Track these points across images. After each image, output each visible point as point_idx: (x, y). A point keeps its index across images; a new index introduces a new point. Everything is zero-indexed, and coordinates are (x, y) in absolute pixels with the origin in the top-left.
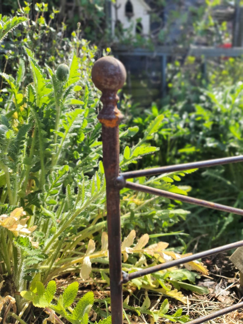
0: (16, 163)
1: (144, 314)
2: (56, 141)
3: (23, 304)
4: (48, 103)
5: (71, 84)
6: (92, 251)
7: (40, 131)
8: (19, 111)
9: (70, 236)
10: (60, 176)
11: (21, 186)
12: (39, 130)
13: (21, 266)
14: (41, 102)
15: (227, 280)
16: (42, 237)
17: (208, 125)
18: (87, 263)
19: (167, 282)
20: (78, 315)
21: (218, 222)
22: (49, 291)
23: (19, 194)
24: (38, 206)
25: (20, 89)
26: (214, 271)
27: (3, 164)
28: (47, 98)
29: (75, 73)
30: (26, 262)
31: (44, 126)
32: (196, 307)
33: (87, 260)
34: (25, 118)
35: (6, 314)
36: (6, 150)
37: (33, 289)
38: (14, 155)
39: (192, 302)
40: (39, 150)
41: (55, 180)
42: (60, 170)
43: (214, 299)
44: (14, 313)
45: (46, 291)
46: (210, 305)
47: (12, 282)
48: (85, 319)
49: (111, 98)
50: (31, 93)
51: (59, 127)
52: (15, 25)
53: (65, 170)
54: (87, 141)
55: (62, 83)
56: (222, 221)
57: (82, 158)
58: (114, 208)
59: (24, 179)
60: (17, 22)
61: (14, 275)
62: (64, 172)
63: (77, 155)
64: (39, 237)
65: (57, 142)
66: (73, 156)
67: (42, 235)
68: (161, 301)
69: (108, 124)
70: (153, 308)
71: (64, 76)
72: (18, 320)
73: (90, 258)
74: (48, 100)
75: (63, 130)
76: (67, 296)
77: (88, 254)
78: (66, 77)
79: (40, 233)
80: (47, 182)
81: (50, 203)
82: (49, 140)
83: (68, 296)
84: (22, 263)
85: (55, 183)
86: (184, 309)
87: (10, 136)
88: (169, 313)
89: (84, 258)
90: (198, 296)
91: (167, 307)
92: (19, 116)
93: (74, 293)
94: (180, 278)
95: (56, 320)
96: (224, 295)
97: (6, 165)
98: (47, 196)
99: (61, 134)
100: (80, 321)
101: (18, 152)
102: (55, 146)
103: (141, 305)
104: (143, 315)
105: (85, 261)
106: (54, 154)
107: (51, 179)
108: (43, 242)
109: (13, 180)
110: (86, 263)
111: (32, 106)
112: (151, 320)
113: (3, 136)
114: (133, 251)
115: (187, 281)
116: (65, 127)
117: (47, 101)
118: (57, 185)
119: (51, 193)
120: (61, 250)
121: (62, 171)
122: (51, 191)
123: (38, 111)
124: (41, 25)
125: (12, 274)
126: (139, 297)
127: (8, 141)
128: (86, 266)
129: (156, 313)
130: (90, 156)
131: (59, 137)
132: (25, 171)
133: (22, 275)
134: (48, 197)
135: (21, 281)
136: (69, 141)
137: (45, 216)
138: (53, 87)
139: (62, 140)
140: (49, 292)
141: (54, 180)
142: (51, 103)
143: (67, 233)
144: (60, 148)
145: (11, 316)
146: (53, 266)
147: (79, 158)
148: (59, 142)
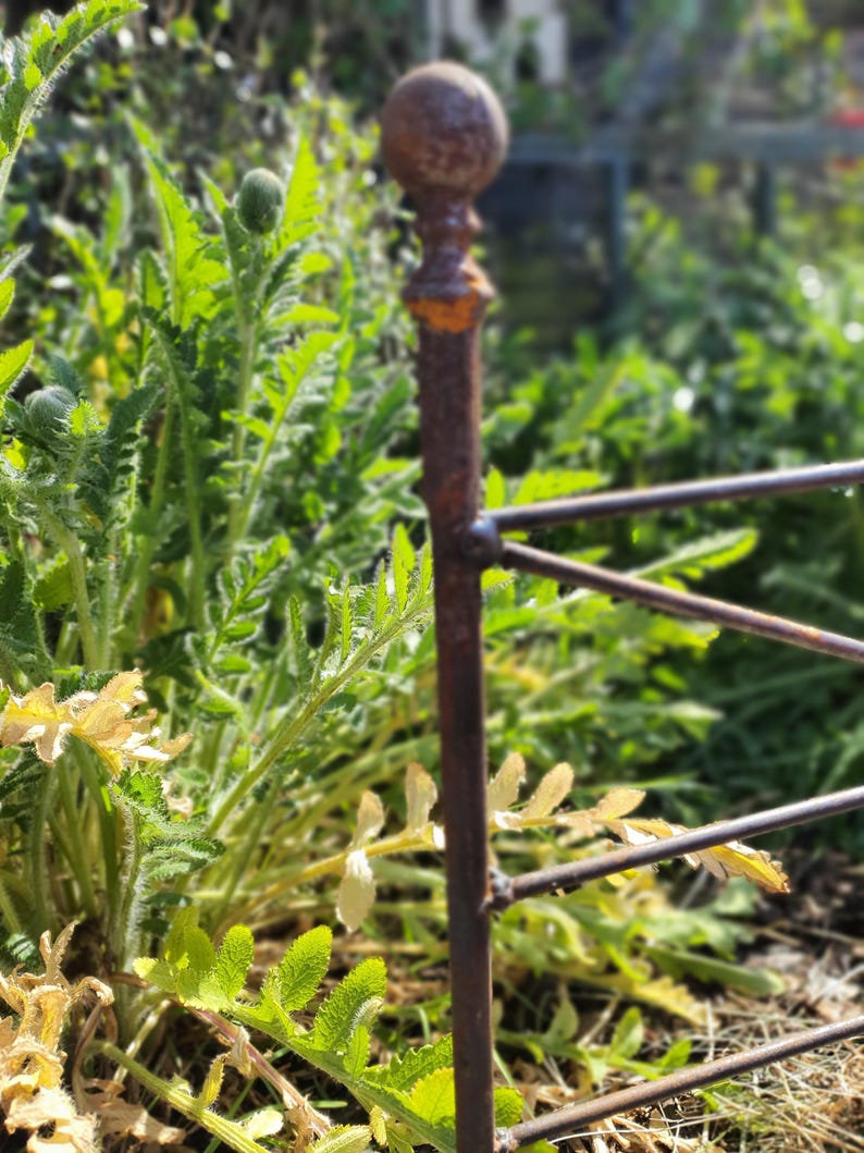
0: (107, 524)
1: (557, 1059)
2: (241, 452)
3: (140, 1016)
4: (210, 315)
5: (292, 243)
6: (373, 831)
7: (187, 414)
8: (110, 351)
9: (298, 783)
10: (259, 575)
11: (122, 613)
12: (181, 410)
13: (134, 877)
14: (186, 309)
15: (848, 948)
16: (199, 785)
17: (781, 404)
18: (360, 872)
19: (635, 953)
20: (330, 1034)
21: (818, 748)
22: (230, 958)
23: (117, 638)
24: (186, 680)
25: (115, 273)
26: (802, 916)
27: (62, 526)
28: (208, 297)
29: (306, 206)
30: (152, 866)
31: (199, 397)
32: (739, 1036)
33: (359, 863)
34: (132, 373)
35: (81, 1045)
36: (72, 476)
37: (175, 958)
38: (97, 495)
39: (725, 1021)
40: (184, 483)
41: (244, 587)
42: (259, 553)
43: (802, 1011)
44: (111, 1041)
45: (219, 961)
46: (788, 1031)
47: (101, 940)
48: (357, 1046)
49: (452, 222)
50: (151, 281)
51: (250, 402)
52: (96, 27)
53: (279, 553)
54: (349, 456)
55: (259, 240)
56: (833, 745)
57: (333, 518)
58: (462, 633)
59: (134, 589)
60: (104, 17)
61: (106, 919)
62: (274, 558)
63: (316, 508)
64: (188, 785)
65: (245, 458)
66: (300, 510)
67: (199, 777)
68: (616, 1017)
69: (440, 321)
70: (586, 1039)
71: (266, 211)
72: (125, 1066)
73: (369, 855)
74: (213, 304)
75: (264, 413)
76: (293, 975)
77: (359, 844)
78: (272, 217)
79: (194, 772)
80: (215, 594)
81: (226, 668)
82: (218, 447)
83: (296, 974)
84: (137, 869)
85: (244, 600)
86: (696, 1043)
87: (83, 426)
88: (645, 1055)
89: (346, 857)
90: (744, 1001)
91: (638, 1034)
92: (111, 372)
93: (318, 964)
94: (683, 938)
95: (252, 1065)
96: (841, 998)
97: (72, 529)
98: (216, 645)
99: (260, 427)
100: (340, 1053)
101: (113, 485)
102: (238, 469)
103: (545, 1027)
104: (552, 1059)
105: (351, 866)
106: (237, 501)
107: (229, 584)
108: (206, 803)
109: (96, 584)
110: (356, 872)
111: (159, 320)
112: (581, 1077)
113: (60, 424)
114: (519, 823)
115: (706, 950)
116: (275, 401)
117: (208, 310)
118: (248, 606)
119: (231, 633)
120: (265, 839)
121: (266, 555)
122: (230, 625)
123: (177, 341)
124: (185, 44)
125: (98, 912)
126: (536, 1000)
127: (77, 442)
128: (355, 881)
129: (596, 1055)
130: (364, 509)
131: (253, 440)
132: (137, 557)
133: (136, 912)
134: (219, 649)
135: (131, 935)
136: (286, 453)
137: (209, 714)
138: (229, 257)
139: (261, 449)
140: (229, 962)
141: (238, 589)
142: (224, 316)
143: (289, 770)
144: (257, 478)
145: (101, 1054)
146: (239, 893)
147: (324, 515)
148: (253, 457)
